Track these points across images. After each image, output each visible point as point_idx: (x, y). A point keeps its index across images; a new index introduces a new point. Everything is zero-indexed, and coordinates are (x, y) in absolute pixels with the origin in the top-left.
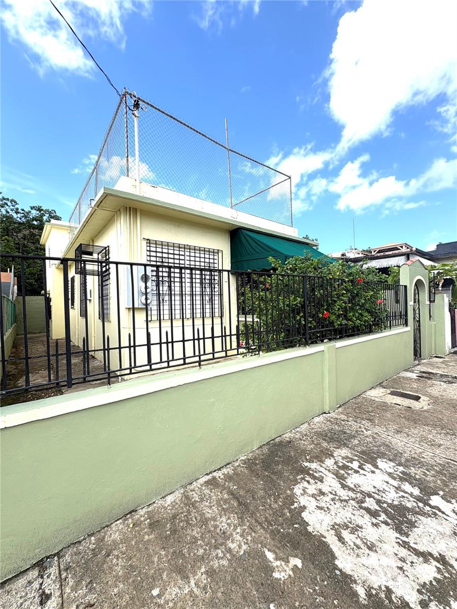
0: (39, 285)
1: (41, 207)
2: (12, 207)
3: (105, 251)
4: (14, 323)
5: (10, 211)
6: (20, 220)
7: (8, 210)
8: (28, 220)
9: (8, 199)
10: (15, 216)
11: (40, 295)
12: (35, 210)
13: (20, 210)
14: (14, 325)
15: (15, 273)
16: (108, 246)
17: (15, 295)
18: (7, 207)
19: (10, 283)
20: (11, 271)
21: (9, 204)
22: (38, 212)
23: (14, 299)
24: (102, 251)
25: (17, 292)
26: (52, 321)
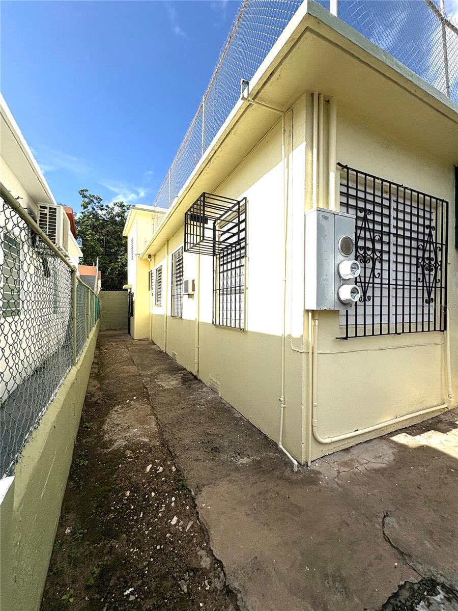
0: (119, 280)
1: (122, 203)
2: (97, 204)
3: (237, 207)
4: (98, 319)
5: (96, 209)
6: (104, 217)
7: (95, 207)
8: (111, 216)
9: (94, 196)
10: (100, 212)
11: (121, 290)
12: (118, 206)
13: (104, 207)
14: (97, 322)
15: (99, 268)
16: (245, 198)
17: (99, 289)
18: (94, 204)
19: (95, 276)
20: (95, 265)
21: (95, 201)
22: (120, 208)
23: (98, 294)
24: (233, 207)
25: (100, 287)
26: (134, 318)
